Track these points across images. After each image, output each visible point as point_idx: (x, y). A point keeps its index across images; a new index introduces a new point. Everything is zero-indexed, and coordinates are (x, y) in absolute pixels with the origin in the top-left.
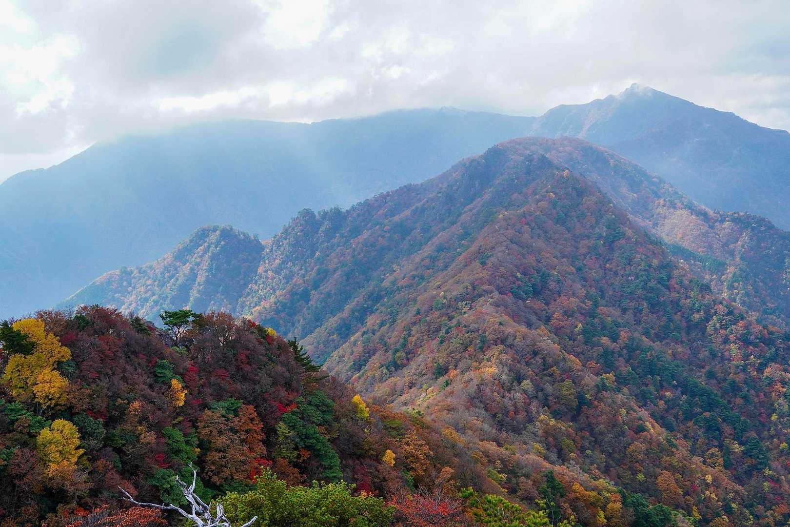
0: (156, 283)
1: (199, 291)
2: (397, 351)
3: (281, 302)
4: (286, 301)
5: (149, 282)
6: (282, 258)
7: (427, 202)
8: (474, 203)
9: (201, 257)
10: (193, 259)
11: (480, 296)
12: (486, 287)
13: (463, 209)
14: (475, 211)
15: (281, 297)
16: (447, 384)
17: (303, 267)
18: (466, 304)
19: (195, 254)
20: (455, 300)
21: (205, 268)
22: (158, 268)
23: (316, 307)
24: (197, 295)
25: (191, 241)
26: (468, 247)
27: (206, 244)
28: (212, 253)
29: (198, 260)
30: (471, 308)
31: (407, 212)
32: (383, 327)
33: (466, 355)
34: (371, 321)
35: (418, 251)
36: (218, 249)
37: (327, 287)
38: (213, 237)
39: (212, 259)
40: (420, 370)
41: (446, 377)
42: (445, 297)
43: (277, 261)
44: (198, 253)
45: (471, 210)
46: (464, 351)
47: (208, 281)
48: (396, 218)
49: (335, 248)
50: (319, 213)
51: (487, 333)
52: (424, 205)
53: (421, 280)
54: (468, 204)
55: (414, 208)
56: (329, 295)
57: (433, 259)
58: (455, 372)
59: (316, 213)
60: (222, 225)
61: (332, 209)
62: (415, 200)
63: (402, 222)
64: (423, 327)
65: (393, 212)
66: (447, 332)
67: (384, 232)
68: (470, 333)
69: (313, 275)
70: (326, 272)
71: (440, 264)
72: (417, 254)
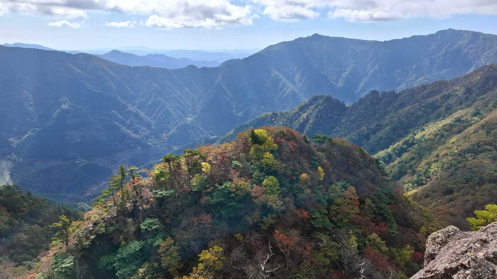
0: (289, 121)
1: (310, 128)
2: (420, 175)
3: (353, 139)
4: (356, 138)
5: (285, 120)
6: (356, 116)
7: (453, 91)
8: (487, 94)
9: (313, 110)
10: (309, 111)
11: (482, 152)
12: (487, 147)
13: (477, 98)
14: (486, 100)
15: (353, 136)
16: (451, 200)
17: (368, 122)
18: (471, 156)
19: (310, 108)
20: (464, 152)
21: (314, 116)
22: (290, 114)
23: (373, 144)
24: (308, 129)
25: (309, 102)
26: (478, 121)
27: (316, 104)
28: (319, 109)
29: (311, 112)
30: (474, 158)
31: (438, 97)
32: (412, 161)
33: (467, 185)
34: (405, 156)
35: (442, 120)
36: (322, 107)
37: (381, 134)
38: (320, 101)
39: (319, 112)
40: (433, 189)
41: (451, 196)
42: (457, 149)
43: (354, 117)
44: (312, 108)
45: (483, 99)
46: (466, 183)
47: (314, 123)
48: (430, 100)
49: (388, 113)
50: (382, 93)
51: (484, 175)
52: (450, 93)
53: (441, 138)
54: (482, 95)
55: (443, 94)
56: (381, 139)
57: (451, 126)
58: (458, 194)
59: (380, 93)
60: (327, 95)
61: (390, 91)
62: (445, 89)
63: (433, 102)
64: (439, 164)
65: (429, 96)
66: (456, 170)
67: (421, 107)
68: (472, 173)
69: (373, 126)
70: (381, 125)
71: (456, 129)
72: (441, 122)
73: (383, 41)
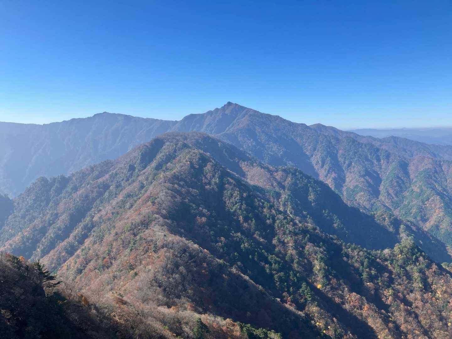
2: (104, 258)
3: (26, 236)
4: (30, 235)
6: (26, 208)
7: (119, 169)
8: (146, 169)
11: (152, 221)
12: (155, 216)
13: (140, 173)
14: (146, 174)
15: (26, 233)
16: (136, 274)
17: (41, 213)
20: (138, 225)
23: (51, 237)
26: (144, 194)
30: (147, 229)
31: (107, 176)
32: (95, 245)
33: (146, 256)
34: (87, 242)
35: (114, 198)
37: (58, 224)
40: (119, 268)
41: (135, 270)
43: (23, 210)
45: (144, 173)
46: (145, 254)
48: (100, 180)
49: (62, 200)
50: (51, 179)
51: (158, 242)
52: (117, 171)
53: (117, 215)
54: (143, 170)
55: (110, 173)
56: (59, 229)
57: (124, 202)
58: (140, 267)
59: (49, 179)
61: (59, 176)
62: (111, 168)
63: (104, 182)
64: (120, 241)
65: (98, 177)
66: (134, 244)
67: (93, 188)
68: (147, 243)
69: (48, 217)
70: (57, 214)
71: (128, 205)
72: (114, 200)
73: (42, 125)
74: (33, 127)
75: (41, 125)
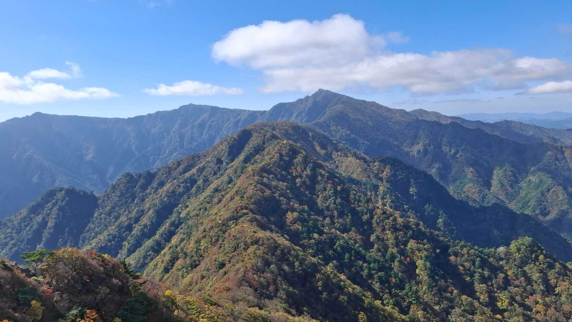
0: (14, 231)
1: (49, 233)
2: (192, 256)
3: (112, 234)
4: (116, 233)
5: (9, 230)
6: (111, 205)
7: (206, 163)
8: (234, 162)
9: (51, 209)
10: (45, 211)
11: (241, 217)
12: (245, 211)
13: (228, 166)
14: (235, 167)
15: (112, 231)
16: (225, 273)
17: (127, 210)
18: (233, 223)
19: (45, 208)
20: (227, 221)
21: (54, 216)
22: (16, 220)
23: (137, 235)
24: (48, 236)
25: (42, 199)
26: (232, 188)
27: (54, 201)
28: (59, 206)
29: (49, 212)
30: (236, 225)
31: (194, 170)
32: (182, 243)
33: (236, 253)
34: (175, 240)
35: (202, 193)
36: (63, 203)
37: (145, 220)
38: (59, 195)
39: (59, 210)
40: (207, 267)
41: (224, 269)
42: (220, 219)
43: (108, 208)
44: (48, 207)
45: (232, 166)
46: (234, 251)
47: (56, 226)
48: (187, 175)
49: (148, 196)
50: (136, 175)
51: (247, 239)
52: (204, 165)
53: (205, 211)
54: (230, 163)
55: (198, 167)
56: (145, 226)
57: (212, 197)
58: (230, 265)
59: (134, 175)
60: (66, 186)
61: (144, 172)
62: (198, 162)
63: (191, 177)
64: (208, 239)
65: (185, 171)
66: (223, 241)
67: (180, 183)
68: (237, 240)
69: (134, 214)
70: (143, 211)
71: (216, 200)
72: (202, 195)
73: (127, 118)
74: (117, 121)
75: (125, 119)
